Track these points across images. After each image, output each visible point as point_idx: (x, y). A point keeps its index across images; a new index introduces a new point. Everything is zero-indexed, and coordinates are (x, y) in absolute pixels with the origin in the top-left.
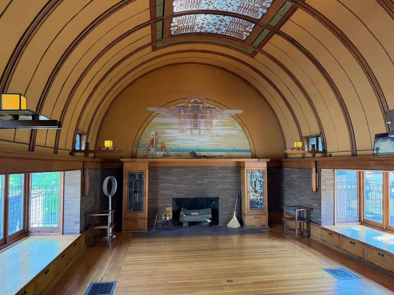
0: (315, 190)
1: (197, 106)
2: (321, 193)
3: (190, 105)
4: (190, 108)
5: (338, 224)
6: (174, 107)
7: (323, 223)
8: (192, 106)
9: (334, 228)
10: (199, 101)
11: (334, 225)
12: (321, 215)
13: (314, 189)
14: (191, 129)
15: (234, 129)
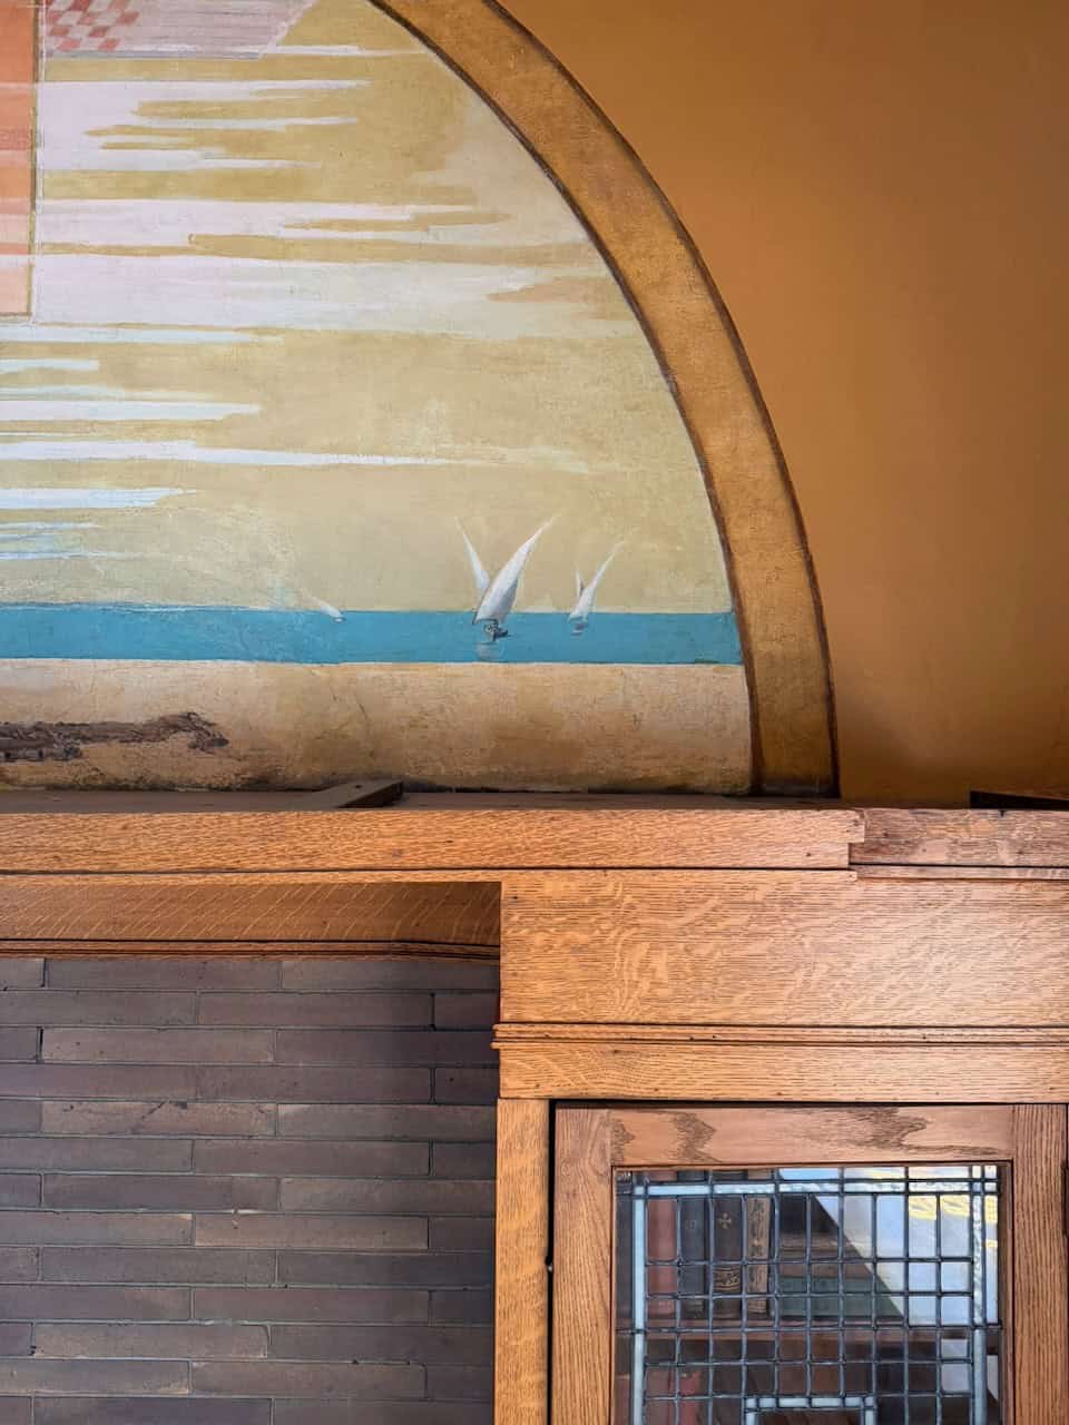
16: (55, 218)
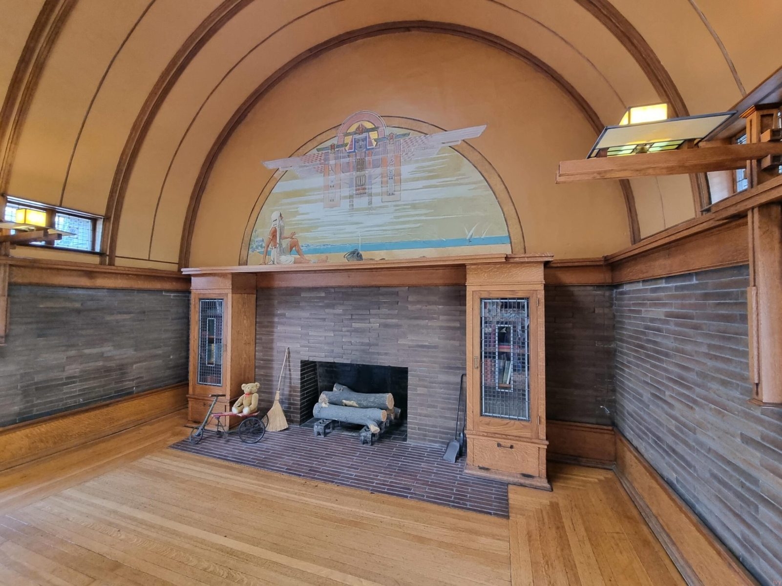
1: (365, 139)
3: (348, 139)
4: (347, 148)
6: (315, 151)
8: (352, 141)
10: (369, 125)
14: (351, 197)
15: (462, 181)
16: (404, 186)
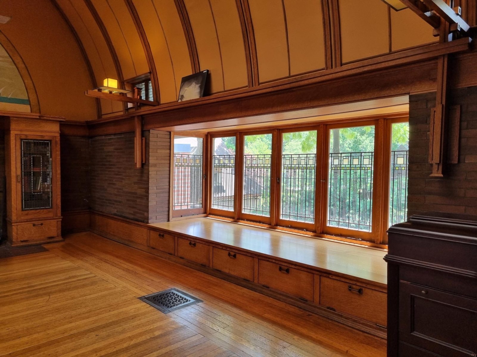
0: (140, 167)
2: (150, 170)
5: (174, 219)
7: (151, 218)
9: (169, 226)
11: (169, 220)
12: (148, 207)
13: (138, 166)
